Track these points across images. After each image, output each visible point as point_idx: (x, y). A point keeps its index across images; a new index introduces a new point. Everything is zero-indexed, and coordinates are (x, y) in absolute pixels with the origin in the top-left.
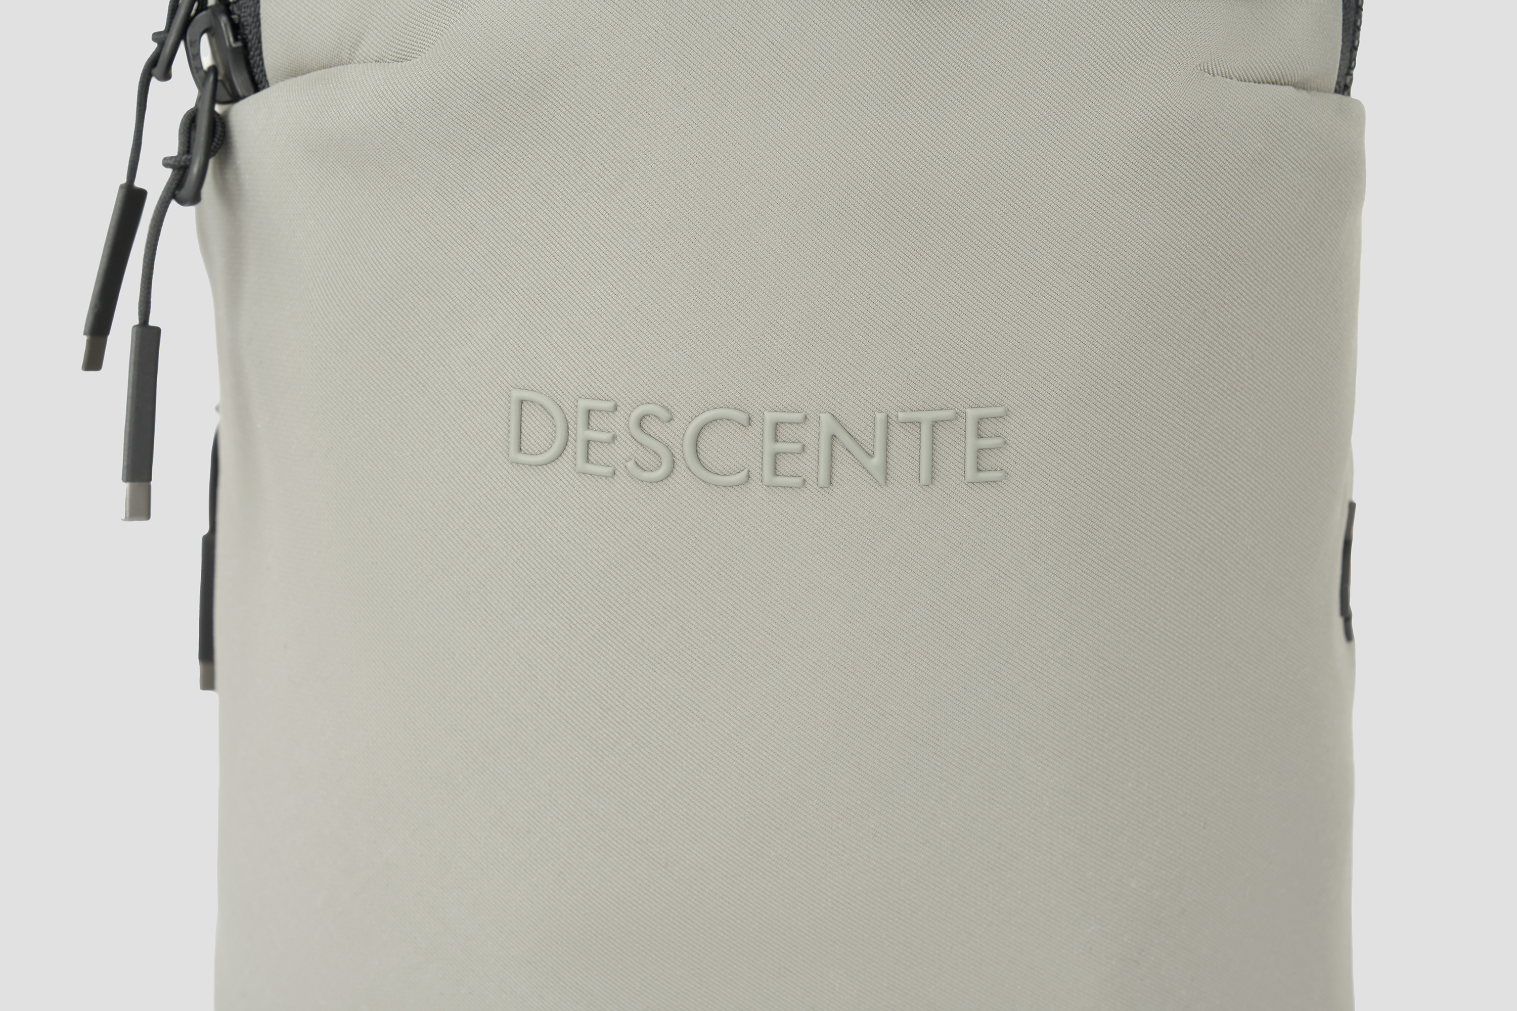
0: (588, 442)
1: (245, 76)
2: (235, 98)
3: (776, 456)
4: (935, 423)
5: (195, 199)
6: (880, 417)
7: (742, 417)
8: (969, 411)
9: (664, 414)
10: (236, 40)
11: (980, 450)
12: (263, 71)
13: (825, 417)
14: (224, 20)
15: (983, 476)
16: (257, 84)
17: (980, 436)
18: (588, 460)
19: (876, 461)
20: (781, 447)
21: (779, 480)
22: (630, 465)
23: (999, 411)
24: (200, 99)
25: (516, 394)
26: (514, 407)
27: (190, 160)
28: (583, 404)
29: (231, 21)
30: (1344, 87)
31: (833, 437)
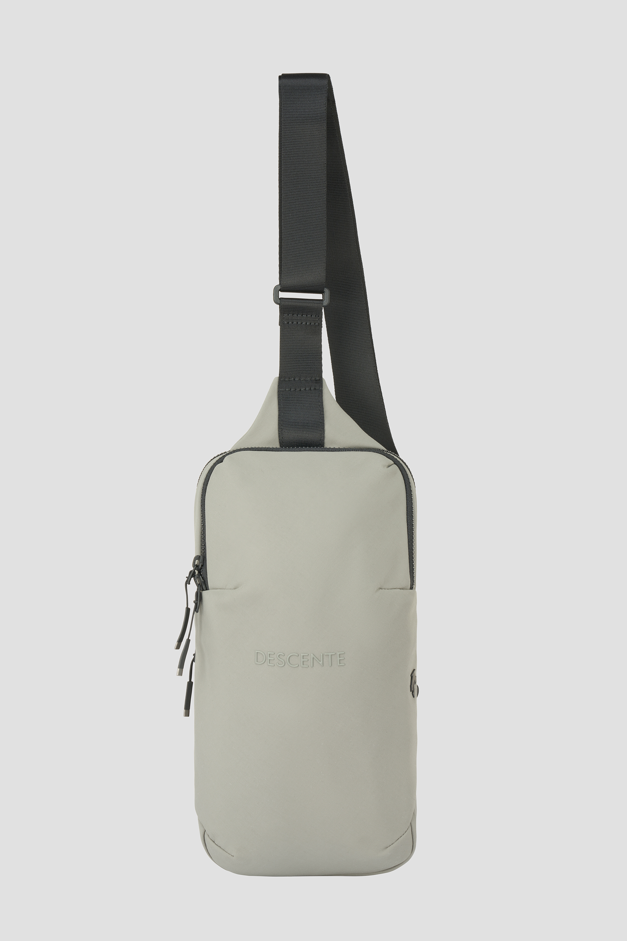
0: (270, 660)
1: (205, 586)
2: (203, 590)
3: (303, 661)
4: (331, 655)
5: (197, 612)
6: (322, 654)
7: (297, 655)
8: (338, 653)
9: (283, 655)
10: (203, 580)
11: (340, 660)
12: (208, 586)
13: (312, 654)
14: (201, 577)
15: (341, 664)
16: (207, 589)
17: (340, 657)
18: (270, 663)
19: (321, 662)
20: (304, 660)
21: (304, 666)
22: (277, 664)
23: (343, 653)
24: (198, 589)
25: (257, 651)
26: (256, 654)
27: (197, 602)
28: (269, 653)
29: (202, 577)
30: (412, 588)
31: (313, 658)
